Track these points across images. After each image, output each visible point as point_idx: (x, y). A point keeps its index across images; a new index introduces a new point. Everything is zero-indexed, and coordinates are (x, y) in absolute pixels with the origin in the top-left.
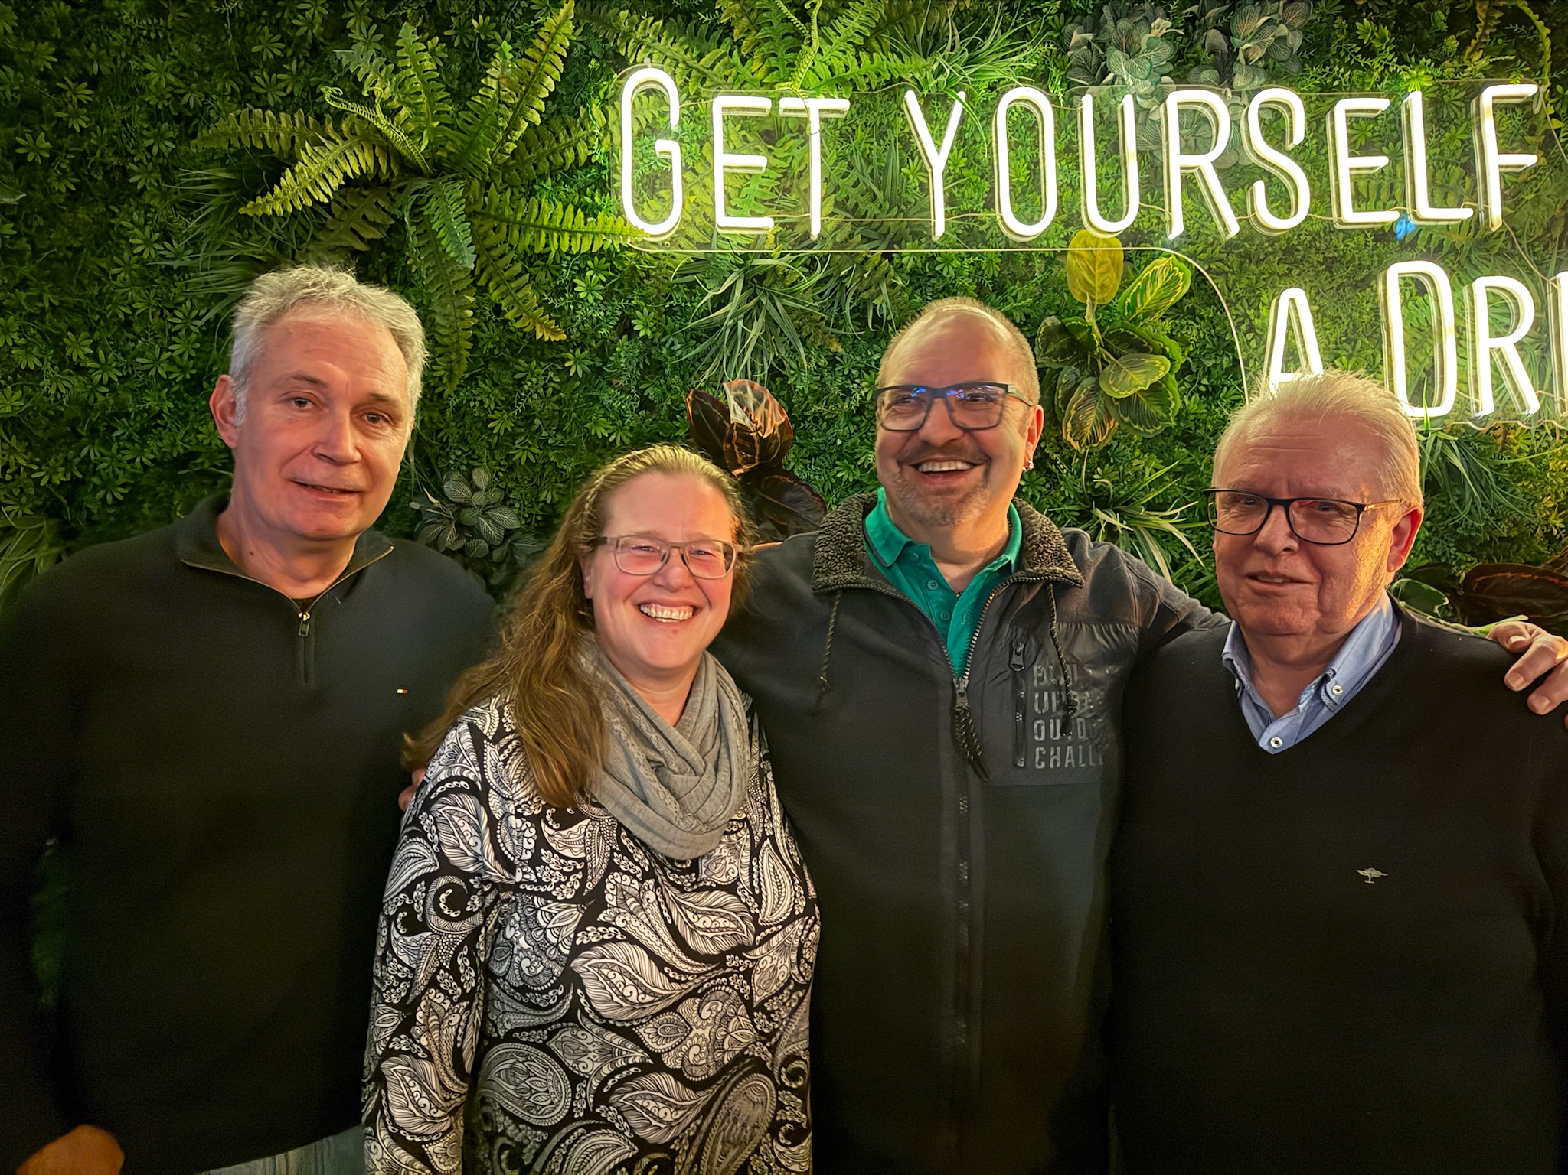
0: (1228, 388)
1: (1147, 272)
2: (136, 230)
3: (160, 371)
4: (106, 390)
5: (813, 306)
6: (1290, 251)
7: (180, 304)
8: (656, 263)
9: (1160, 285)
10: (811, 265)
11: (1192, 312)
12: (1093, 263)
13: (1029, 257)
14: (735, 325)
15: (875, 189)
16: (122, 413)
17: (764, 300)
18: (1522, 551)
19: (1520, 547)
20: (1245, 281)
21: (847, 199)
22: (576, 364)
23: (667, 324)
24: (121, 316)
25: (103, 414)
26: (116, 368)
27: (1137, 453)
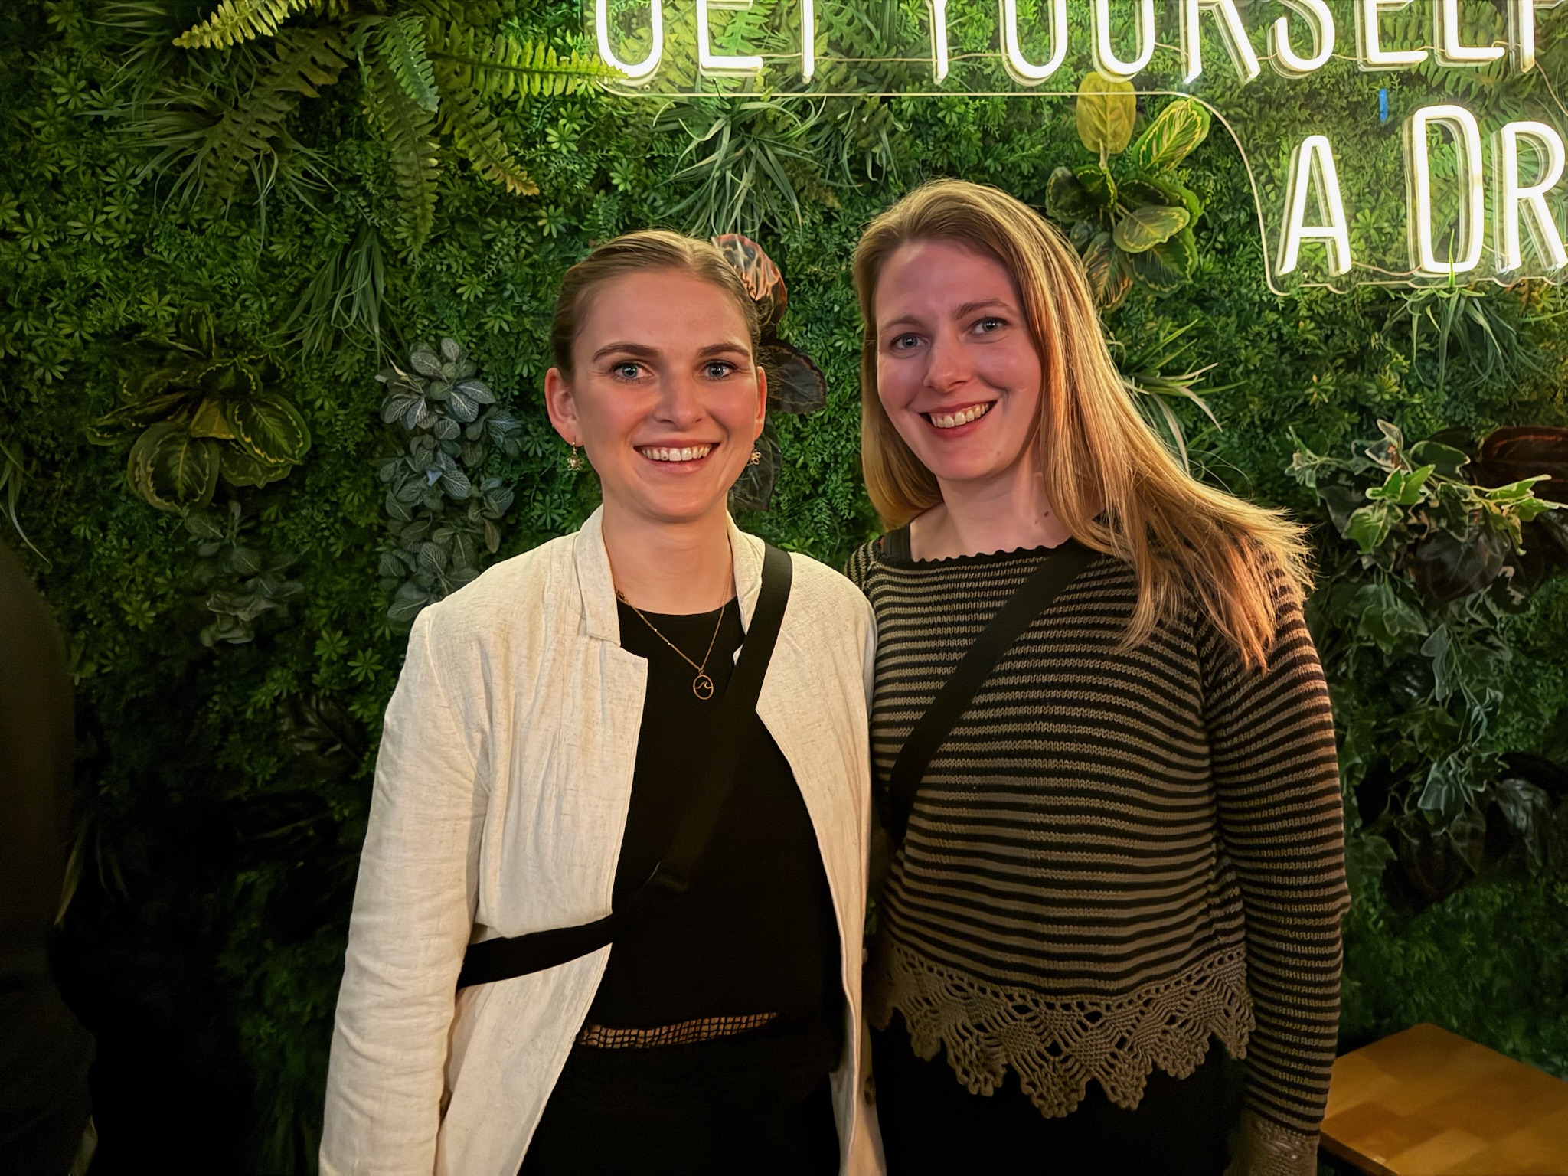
0: (1245, 246)
1: (1164, 116)
2: (59, 78)
3: (96, 236)
4: (37, 257)
5: (805, 153)
6: (1313, 94)
7: (112, 162)
8: (635, 109)
9: (1177, 130)
10: (804, 109)
11: (1208, 163)
12: (1105, 109)
13: (1037, 103)
14: (723, 177)
15: (872, 27)
16: (56, 282)
17: (753, 150)
18: (1541, 416)
19: (1538, 412)
20: (1265, 129)
21: (842, 37)
22: (550, 222)
23: (647, 177)
24: (49, 175)
25: (35, 283)
26: (47, 233)
27: (1151, 315)
